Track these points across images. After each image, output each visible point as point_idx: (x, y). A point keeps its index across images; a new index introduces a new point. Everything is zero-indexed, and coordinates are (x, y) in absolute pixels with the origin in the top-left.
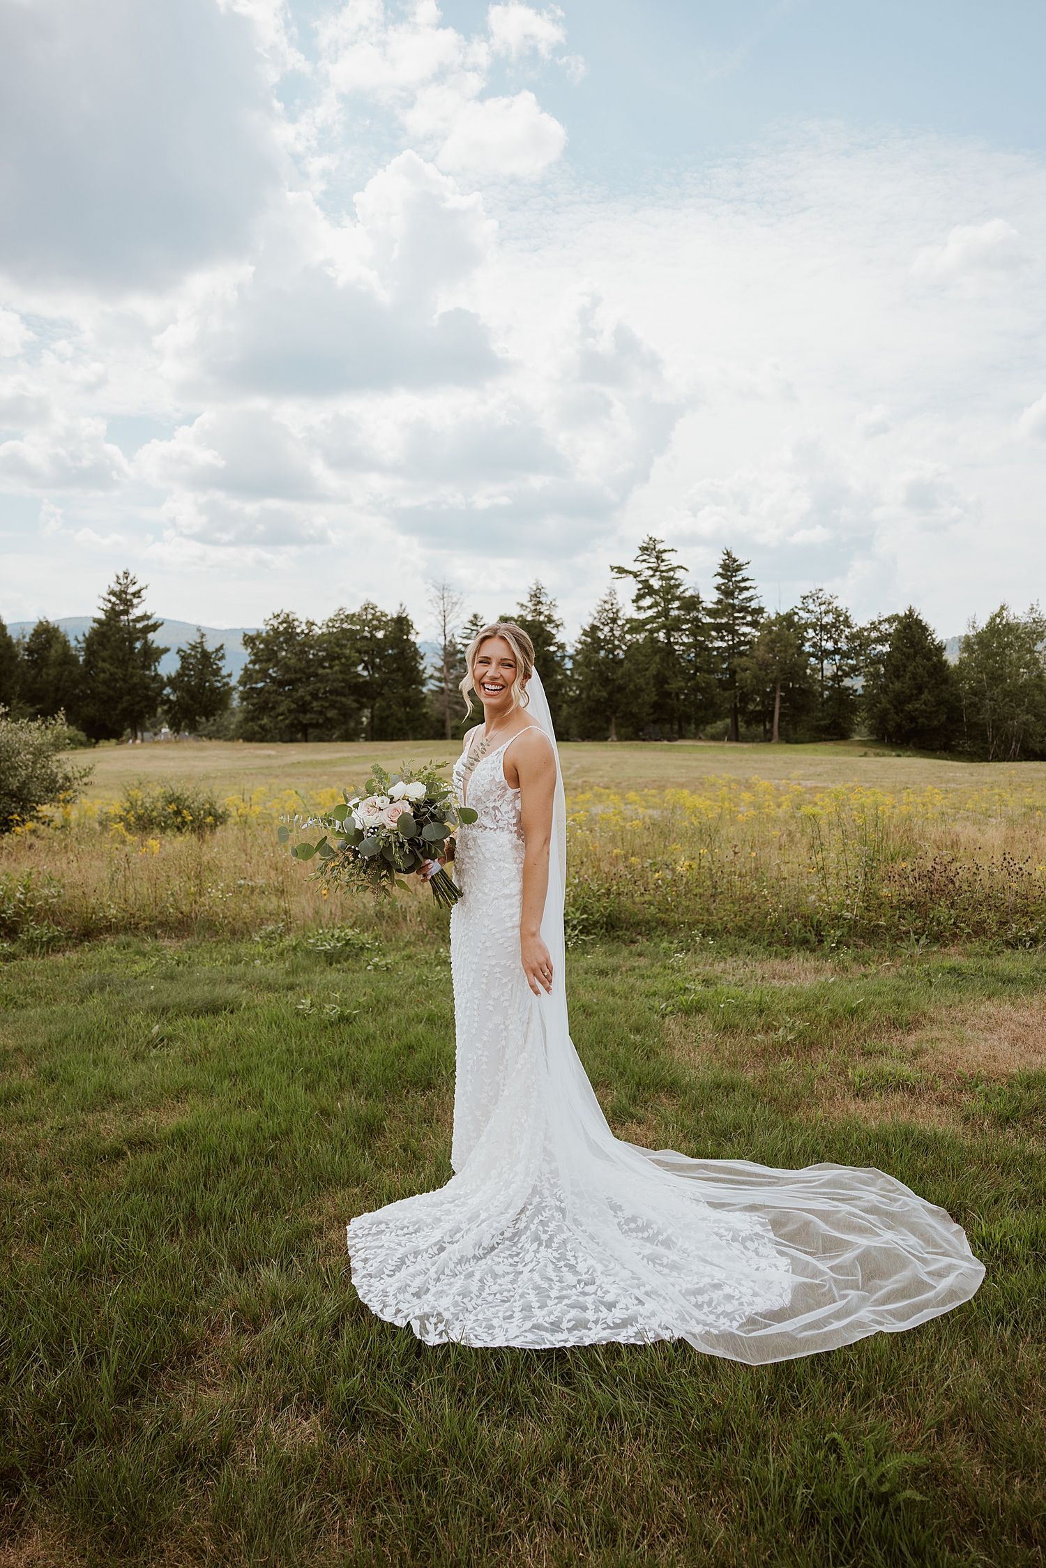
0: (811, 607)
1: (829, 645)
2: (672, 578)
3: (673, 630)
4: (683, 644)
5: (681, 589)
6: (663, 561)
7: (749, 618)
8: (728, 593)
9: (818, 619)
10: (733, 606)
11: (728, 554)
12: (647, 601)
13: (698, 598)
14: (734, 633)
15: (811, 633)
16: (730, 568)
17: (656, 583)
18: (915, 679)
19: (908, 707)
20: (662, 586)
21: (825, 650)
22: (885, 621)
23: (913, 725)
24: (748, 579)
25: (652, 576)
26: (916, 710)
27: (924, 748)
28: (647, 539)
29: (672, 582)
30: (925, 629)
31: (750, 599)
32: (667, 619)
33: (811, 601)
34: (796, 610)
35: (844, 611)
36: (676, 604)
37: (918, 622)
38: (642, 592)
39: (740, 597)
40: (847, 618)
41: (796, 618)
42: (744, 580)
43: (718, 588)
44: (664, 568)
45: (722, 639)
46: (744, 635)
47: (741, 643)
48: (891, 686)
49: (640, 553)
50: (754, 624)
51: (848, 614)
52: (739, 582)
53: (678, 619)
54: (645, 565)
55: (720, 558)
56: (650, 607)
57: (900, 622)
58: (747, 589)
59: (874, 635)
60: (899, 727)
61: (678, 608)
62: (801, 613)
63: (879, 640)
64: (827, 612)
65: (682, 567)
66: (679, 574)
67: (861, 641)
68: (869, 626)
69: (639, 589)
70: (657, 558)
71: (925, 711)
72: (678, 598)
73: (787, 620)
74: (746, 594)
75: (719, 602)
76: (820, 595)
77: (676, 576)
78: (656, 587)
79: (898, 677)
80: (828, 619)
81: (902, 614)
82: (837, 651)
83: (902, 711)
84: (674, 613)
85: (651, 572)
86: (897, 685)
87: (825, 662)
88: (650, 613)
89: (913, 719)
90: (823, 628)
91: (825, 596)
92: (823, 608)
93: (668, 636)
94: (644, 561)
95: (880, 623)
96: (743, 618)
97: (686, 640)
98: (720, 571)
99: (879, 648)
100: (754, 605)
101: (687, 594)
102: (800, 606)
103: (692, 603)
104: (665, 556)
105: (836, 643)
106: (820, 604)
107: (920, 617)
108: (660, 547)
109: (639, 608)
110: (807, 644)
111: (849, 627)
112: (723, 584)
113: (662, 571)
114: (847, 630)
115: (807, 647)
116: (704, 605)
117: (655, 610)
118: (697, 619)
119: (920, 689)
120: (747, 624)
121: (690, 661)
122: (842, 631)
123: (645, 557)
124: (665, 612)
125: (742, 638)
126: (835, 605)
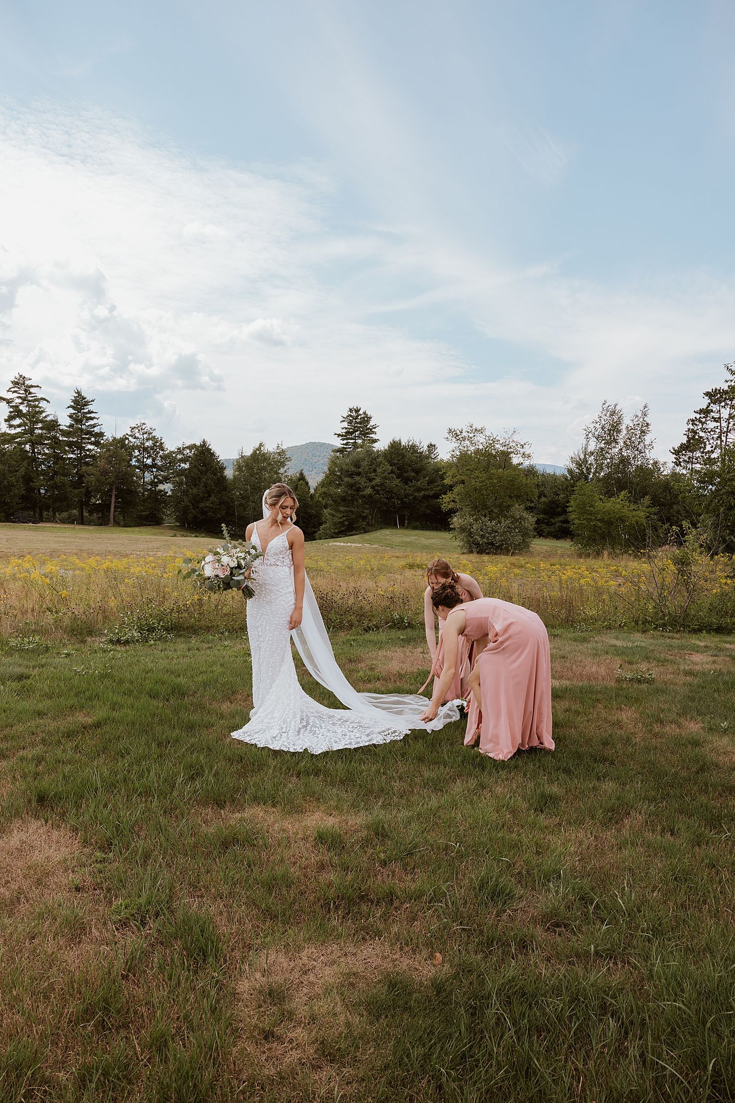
0: (137, 435)
1: (149, 462)
2: (37, 407)
3: (37, 444)
4: (45, 454)
5: (44, 415)
6: (30, 393)
7: (93, 439)
8: (78, 421)
9: (141, 443)
10: (82, 430)
11: (78, 393)
12: (17, 421)
13: (57, 422)
14: (81, 448)
15: (137, 453)
16: (80, 403)
17: (24, 409)
18: (206, 487)
19: (202, 505)
20: (29, 411)
21: (146, 464)
22: (187, 448)
23: (204, 517)
24: (92, 412)
25: (21, 403)
26: (207, 507)
27: (211, 532)
28: (18, 376)
29: (37, 409)
30: (213, 454)
31: (94, 426)
32: (32, 435)
33: (137, 430)
34: (127, 436)
35: (160, 439)
36: (40, 425)
37: (209, 450)
38: (13, 414)
39: (87, 424)
40: (162, 444)
41: (127, 442)
42: (90, 412)
43: (70, 417)
44: (31, 399)
45: (73, 452)
46: (89, 450)
47: (86, 456)
48: (190, 490)
49: (12, 385)
50: (97, 444)
51: (162, 441)
52: (86, 413)
53: (41, 435)
54: (16, 395)
55: (72, 395)
56: (19, 426)
57: (197, 449)
58: (92, 419)
59: (179, 457)
60: (195, 517)
61: (41, 428)
62: (130, 438)
63: (184, 460)
64: (148, 439)
65: (44, 399)
66: (43, 404)
67: (170, 459)
68: (176, 450)
69: (11, 412)
70: (26, 391)
71: (212, 508)
72: (41, 421)
73: (121, 443)
74: (91, 422)
75: (71, 426)
76: (143, 427)
77: (40, 405)
78: (24, 411)
79: (195, 485)
80: (149, 444)
81: (198, 444)
82: (154, 465)
83: (198, 507)
84: (38, 432)
85: (20, 401)
86: (195, 491)
87: (146, 473)
88: (19, 430)
89: (203, 513)
90: (145, 449)
91: (147, 428)
92: (145, 436)
93: (33, 447)
94: (15, 392)
95: (183, 449)
96: (89, 439)
97: (47, 451)
98: (72, 404)
99: (183, 465)
100: (97, 430)
101: (48, 419)
102: (129, 433)
103: (53, 425)
104: (32, 390)
105: (154, 460)
106: (143, 434)
107: (210, 447)
108: (28, 383)
109: (11, 426)
110: (134, 460)
111: (163, 450)
112: (74, 414)
113: (30, 401)
114: (162, 452)
115: (133, 462)
116: (61, 427)
117: (24, 428)
118: (55, 437)
119: (209, 494)
120: (91, 443)
121: (49, 467)
122: (158, 453)
123: (16, 389)
124: (31, 431)
125: (88, 453)
126: (153, 435)
